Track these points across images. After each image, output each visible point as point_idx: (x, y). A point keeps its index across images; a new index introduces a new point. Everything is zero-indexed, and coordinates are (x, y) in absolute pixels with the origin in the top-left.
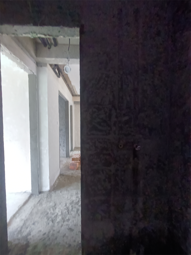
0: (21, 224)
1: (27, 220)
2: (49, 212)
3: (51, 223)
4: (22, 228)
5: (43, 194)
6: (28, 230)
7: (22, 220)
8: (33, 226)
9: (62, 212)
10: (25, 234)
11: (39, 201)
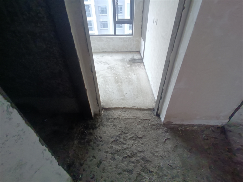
1: (120, 118)
2: (127, 135)
3: (112, 140)
6: (109, 124)
8: (112, 125)
9: (127, 148)
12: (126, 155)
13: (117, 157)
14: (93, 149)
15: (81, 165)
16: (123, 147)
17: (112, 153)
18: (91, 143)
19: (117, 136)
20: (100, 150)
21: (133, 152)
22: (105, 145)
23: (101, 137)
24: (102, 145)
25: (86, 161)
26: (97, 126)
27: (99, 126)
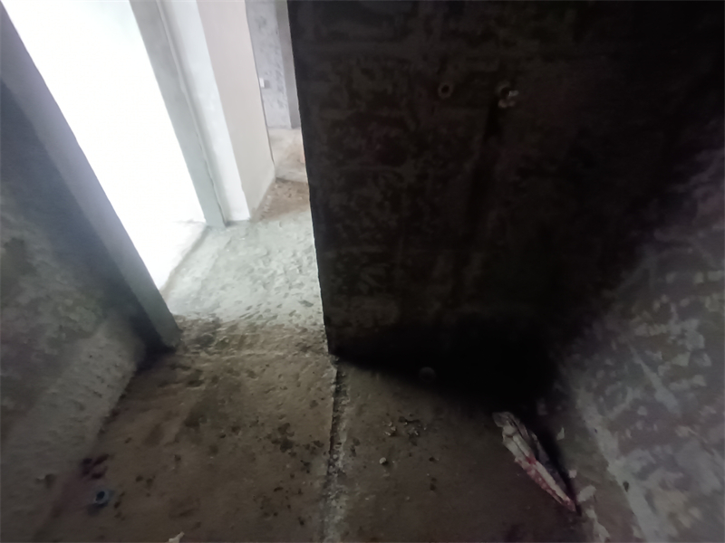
0: (197, 286)
1: (206, 279)
2: (256, 268)
3: (261, 289)
4: (199, 293)
5: (234, 228)
6: (213, 298)
7: (197, 279)
8: (222, 292)
9: (284, 269)
10: (208, 305)
11: (229, 243)
12: (298, 271)
13: (298, 281)
14: (275, 317)
15: (305, 330)
16: (281, 274)
17: (290, 288)
18: (259, 323)
19: (255, 282)
20: (279, 306)
21: (292, 263)
22: (269, 300)
23: (249, 308)
24: (269, 303)
25: (297, 326)
26: (211, 319)
27: (213, 315)
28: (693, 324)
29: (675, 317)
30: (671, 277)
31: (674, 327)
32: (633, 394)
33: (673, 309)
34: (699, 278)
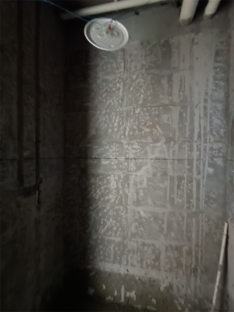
28: (111, 220)
29: (107, 221)
30: (100, 214)
31: (108, 224)
32: (112, 247)
33: (105, 220)
34: (106, 211)
